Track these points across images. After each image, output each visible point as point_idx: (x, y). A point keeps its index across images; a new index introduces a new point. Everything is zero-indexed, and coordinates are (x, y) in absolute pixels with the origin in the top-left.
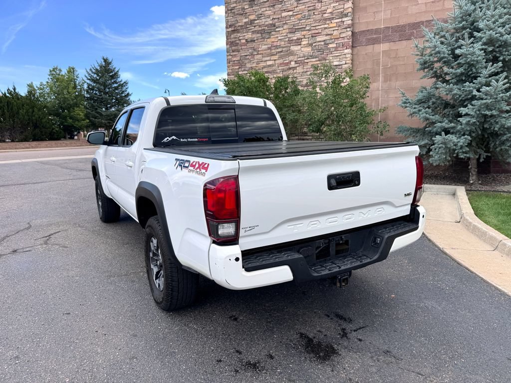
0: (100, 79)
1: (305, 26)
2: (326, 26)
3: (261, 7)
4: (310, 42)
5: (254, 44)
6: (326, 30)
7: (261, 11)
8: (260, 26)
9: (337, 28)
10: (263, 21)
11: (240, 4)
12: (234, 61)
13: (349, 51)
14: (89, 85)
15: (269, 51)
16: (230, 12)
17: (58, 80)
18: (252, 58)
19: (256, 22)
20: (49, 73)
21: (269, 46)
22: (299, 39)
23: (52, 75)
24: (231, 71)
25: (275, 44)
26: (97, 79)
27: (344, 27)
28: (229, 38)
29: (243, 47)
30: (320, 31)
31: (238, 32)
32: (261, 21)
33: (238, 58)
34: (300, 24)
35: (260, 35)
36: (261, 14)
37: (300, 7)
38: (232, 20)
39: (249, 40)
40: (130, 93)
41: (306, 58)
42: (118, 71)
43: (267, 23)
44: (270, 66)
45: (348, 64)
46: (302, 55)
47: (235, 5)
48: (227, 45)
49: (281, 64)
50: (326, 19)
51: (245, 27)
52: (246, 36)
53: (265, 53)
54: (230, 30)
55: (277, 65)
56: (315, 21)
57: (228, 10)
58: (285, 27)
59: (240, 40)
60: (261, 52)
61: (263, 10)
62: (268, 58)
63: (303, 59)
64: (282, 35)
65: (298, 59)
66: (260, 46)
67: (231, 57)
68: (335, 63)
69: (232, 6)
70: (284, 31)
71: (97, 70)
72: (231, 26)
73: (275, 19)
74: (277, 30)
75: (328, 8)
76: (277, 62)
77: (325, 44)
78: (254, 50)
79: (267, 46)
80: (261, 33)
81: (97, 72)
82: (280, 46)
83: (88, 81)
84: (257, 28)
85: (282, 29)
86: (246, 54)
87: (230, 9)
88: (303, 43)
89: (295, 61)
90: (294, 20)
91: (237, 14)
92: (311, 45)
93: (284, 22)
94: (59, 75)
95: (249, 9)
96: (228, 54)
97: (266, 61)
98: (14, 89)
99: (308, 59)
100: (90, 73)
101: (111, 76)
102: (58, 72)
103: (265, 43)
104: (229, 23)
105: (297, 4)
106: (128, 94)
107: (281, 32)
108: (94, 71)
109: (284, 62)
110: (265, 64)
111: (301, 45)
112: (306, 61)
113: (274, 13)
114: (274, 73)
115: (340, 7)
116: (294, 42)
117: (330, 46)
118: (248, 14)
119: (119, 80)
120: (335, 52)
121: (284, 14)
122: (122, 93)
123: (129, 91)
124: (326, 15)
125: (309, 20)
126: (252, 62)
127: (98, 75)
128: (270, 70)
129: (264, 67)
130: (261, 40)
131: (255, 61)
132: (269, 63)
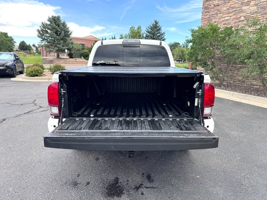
0: (152, 31)
4: (256, 3)
5: (219, 7)
12: (205, 18)
14: (146, 34)
15: (228, 10)
17: (133, 32)
20: (130, 29)
21: (228, 8)
22: (249, 2)
23: (131, 30)
24: (203, 24)
25: (232, 6)
26: (151, 31)
28: (204, 5)
29: (212, 10)
33: (208, 17)
39: (216, 5)
41: (252, 14)
42: (161, 27)
44: (227, 20)
46: (249, 12)
48: (203, 9)
49: (234, 18)
52: (214, 3)
53: (225, 12)
55: (231, 19)
59: (211, 5)
60: (222, 12)
62: (226, 15)
63: (250, 14)
65: (247, 15)
66: (223, 8)
67: (204, 16)
71: (151, 27)
76: (232, 17)
78: (218, 11)
79: (226, 8)
81: (151, 28)
82: (235, 7)
83: (147, 33)
86: (213, 14)
88: (251, 4)
89: (244, 16)
92: (256, 5)
94: (134, 30)
96: (202, 15)
97: (225, 17)
100: (148, 28)
101: (157, 30)
102: (133, 28)
103: (225, 6)
106: (164, 39)
108: (150, 27)
109: (237, 17)
111: (249, 5)
112: (251, 16)
114: (229, 24)
116: (245, 4)
119: (161, 31)
122: (161, 39)
123: (165, 37)
126: (216, 18)
127: (151, 30)
128: (227, 23)
129: (223, 21)
130: (223, 4)
131: (218, 18)
132: (226, 18)
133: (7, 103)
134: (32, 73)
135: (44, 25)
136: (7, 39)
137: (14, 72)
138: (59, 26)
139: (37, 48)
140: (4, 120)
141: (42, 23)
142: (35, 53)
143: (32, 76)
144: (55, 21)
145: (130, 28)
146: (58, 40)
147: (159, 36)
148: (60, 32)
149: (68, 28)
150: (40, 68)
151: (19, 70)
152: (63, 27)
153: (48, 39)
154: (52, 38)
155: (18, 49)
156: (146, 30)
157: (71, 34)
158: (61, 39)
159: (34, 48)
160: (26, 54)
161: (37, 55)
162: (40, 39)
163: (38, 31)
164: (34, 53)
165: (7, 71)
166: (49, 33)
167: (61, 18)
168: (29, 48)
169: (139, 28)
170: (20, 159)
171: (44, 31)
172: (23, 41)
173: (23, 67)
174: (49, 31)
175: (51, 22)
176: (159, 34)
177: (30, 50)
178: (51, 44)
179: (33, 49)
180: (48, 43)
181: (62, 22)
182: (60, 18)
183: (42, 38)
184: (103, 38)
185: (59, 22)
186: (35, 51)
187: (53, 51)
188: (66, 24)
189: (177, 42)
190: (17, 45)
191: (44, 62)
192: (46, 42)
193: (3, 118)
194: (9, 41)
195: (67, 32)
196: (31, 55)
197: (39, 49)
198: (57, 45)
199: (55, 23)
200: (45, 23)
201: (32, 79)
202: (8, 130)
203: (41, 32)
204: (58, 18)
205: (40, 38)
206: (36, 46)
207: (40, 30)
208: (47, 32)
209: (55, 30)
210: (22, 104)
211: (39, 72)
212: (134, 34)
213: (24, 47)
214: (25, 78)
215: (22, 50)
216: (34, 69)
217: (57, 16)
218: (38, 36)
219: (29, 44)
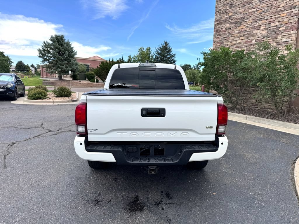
0: (162, 53)
1: (264, 17)
2: (279, 16)
3: (236, 7)
4: (266, 27)
5: (230, 30)
6: (279, 18)
7: (236, 10)
8: (235, 19)
9: (287, 17)
10: (237, 16)
11: (224, 7)
12: (217, 41)
13: (295, 31)
14: (156, 56)
15: (239, 34)
16: (218, 12)
17: (142, 53)
18: (228, 39)
19: (233, 17)
21: (239, 31)
22: (259, 26)
23: (140, 51)
24: (215, 47)
25: (243, 30)
26: (160, 53)
27: (292, 16)
28: (216, 28)
29: (223, 33)
30: (274, 20)
31: (221, 24)
32: (236, 16)
33: (220, 39)
34: (261, 16)
35: (234, 25)
36: (236, 12)
37: (262, 5)
38: (219, 17)
39: (227, 28)
40: (176, 60)
41: (263, 37)
42: (171, 49)
43: (239, 17)
44: (239, 43)
45: (293, 40)
46: (260, 36)
47: (221, 8)
48: (214, 32)
49: (245, 42)
50: (279, 12)
51: (226, 21)
52: (226, 26)
53: (236, 36)
54: (217, 23)
55: (243, 43)
56: (271, 13)
57: (217, 11)
58: (251, 18)
59: (222, 28)
61: (237, 9)
62: (238, 39)
63: (261, 38)
64: (248, 24)
65: (258, 39)
66: (234, 32)
67: (216, 39)
68: (283, 40)
69: (219, 9)
70: (249, 21)
71: (161, 48)
72: (217, 21)
73: (244, 14)
74: (245, 21)
75: (281, 4)
76: (243, 41)
77: (277, 28)
78: (230, 34)
79: (238, 31)
80: (235, 24)
81: (161, 50)
82: (246, 31)
83: (156, 54)
84: (233, 21)
85: (249, 20)
86: (225, 37)
87: (218, 10)
88: (262, 28)
89: (255, 40)
90: (256, 14)
91: (222, 14)
92: (267, 29)
93: (250, 16)
94: (143, 51)
95: (229, 10)
96: (214, 37)
97: (237, 40)
98: (123, 58)
99: (264, 38)
100: (157, 50)
101: (167, 51)
102: (142, 50)
103: (237, 29)
104: (217, 19)
105: (260, 3)
106: (175, 61)
107: (247, 22)
108: (159, 49)
109: (248, 41)
110: (235, 43)
111: (260, 29)
112: (262, 39)
113: (245, 10)
114: (241, 47)
115: (290, 2)
116: (256, 28)
117: (281, 29)
118: (228, 13)
119: (171, 53)
120: (284, 33)
121: (251, 11)
122: (172, 61)
123: (176, 59)
124: (280, 9)
125: (267, 13)
126: (228, 41)
127: (161, 51)
128: (238, 46)
129: (235, 44)
130: (235, 28)
131: (229, 41)
132: (238, 42)
133: (12, 127)
134: (35, 95)
135: (46, 45)
136: (4, 59)
137: (14, 95)
138: (62, 45)
139: (36, 69)
140: (14, 144)
141: (44, 42)
142: (34, 74)
143: (34, 99)
144: (58, 40)
145: (139, 49)
146: (61, 61)
147: (169, 58)
148: (63, 52)
149: (73, 48)
150: (44, 91)
151: (20, 92)
152: (66, 47)
153: (50, 59)
154: (54, 58)
155: (14, 70)
156: (156, 51)
157: (75, 54)
158: (64, 59)
159: (33, 69)
160: (24, 75)
161: (36, 76)
162: (41, 60)
163: (40, 50)
164: (32, 74)
165: (8, 94)
166: (51, 53)
167: (65, 38)
168: (27, 68)
169: (149, 49)
170: (38, 180)
171: (46, 50)
172: (21, 61)
173: (24, 89)
174: (51, 51)
175: (54, 42)
176: (169, 56)
177: (28, 71)
178: (53, 65)
179: (31, 70)
180: (49, 64)
181: (66, 42)
182: (63, 37)
183: (43, 58)
184: (110, 59)
185: (63, 42)
186: (33, 72)
187: (55, 72)
188: (70, 44)
189: (188, 64)
190: (14, 65)
191: (45, 84)
192: (48, 63)
193: (12, 142)
194: (5, 61)
195: (71, 52)
196: (30, 76)
197: (38, 70)
198: (60, 66)
199: (58, 43)
200: (47, 42)
201: (35, 103)
202: (20, 153)
203: (43, 52)
204: (62, 37)
205: (41, 58)
206: (35, 67)
207: (41, 49)
208: (49, 52)
209: (58, 50)
210: (29, 128)
211: (43, 94)
212: (143, 55)
213: (21, 67)
214: (27, 101)
215: (18, 71)
216: (37, 91)
217: (60, 35)
218: (39, 56)
219: (28, 65)
